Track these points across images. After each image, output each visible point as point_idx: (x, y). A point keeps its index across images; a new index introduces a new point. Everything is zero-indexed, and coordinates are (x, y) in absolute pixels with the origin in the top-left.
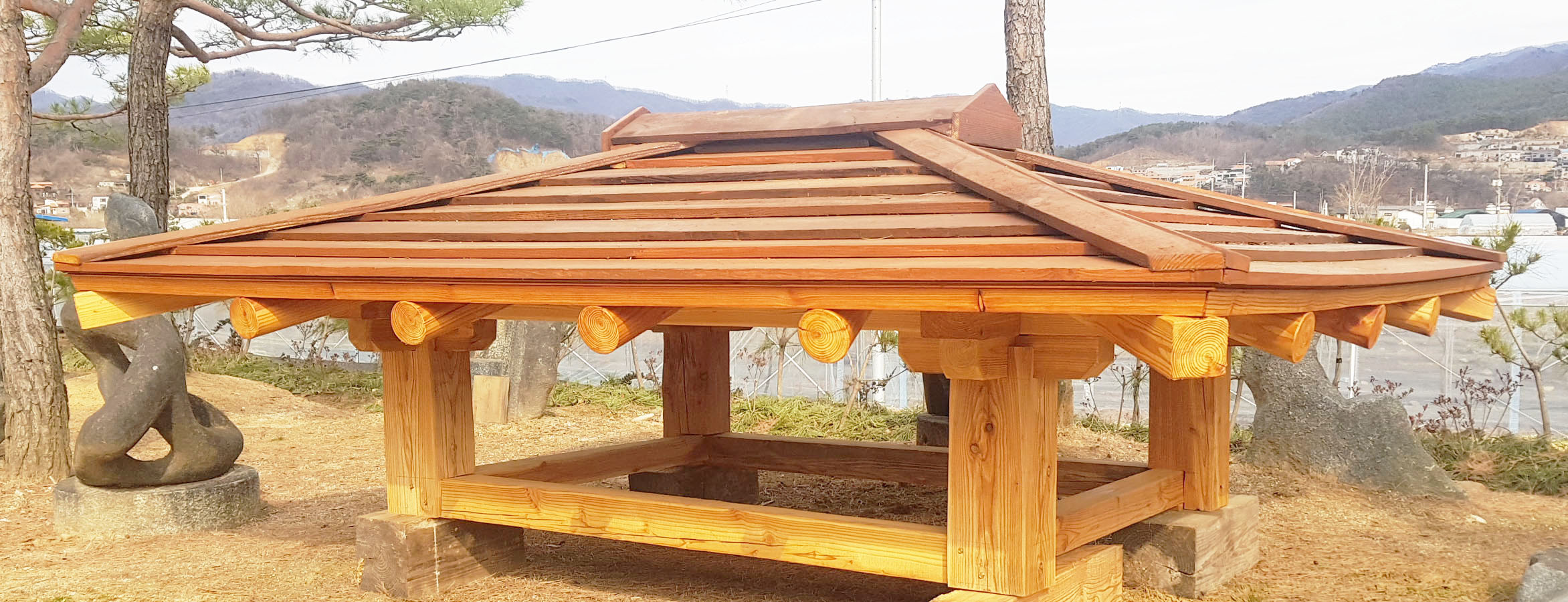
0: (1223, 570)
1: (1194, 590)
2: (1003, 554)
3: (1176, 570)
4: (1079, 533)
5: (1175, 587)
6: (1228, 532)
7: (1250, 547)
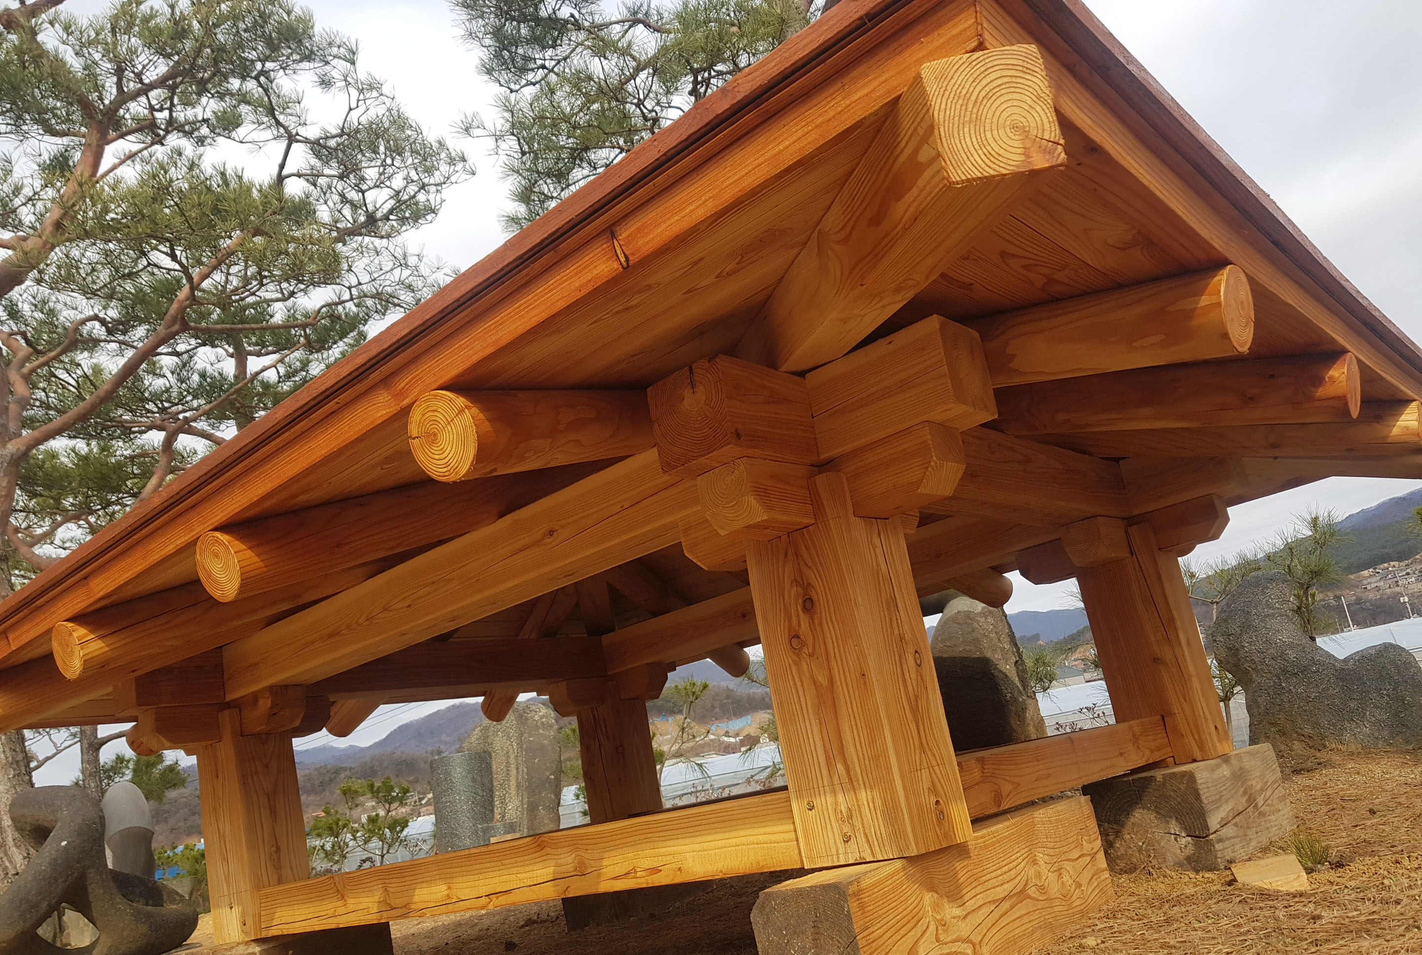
0: (1251, 833)
1: (1216, 858)
2: (869, 793)
3: (1184, 835)
4: (1018, 785)
5: (1188, 859)
6: (1243, 784)
7: (1280, 807)
